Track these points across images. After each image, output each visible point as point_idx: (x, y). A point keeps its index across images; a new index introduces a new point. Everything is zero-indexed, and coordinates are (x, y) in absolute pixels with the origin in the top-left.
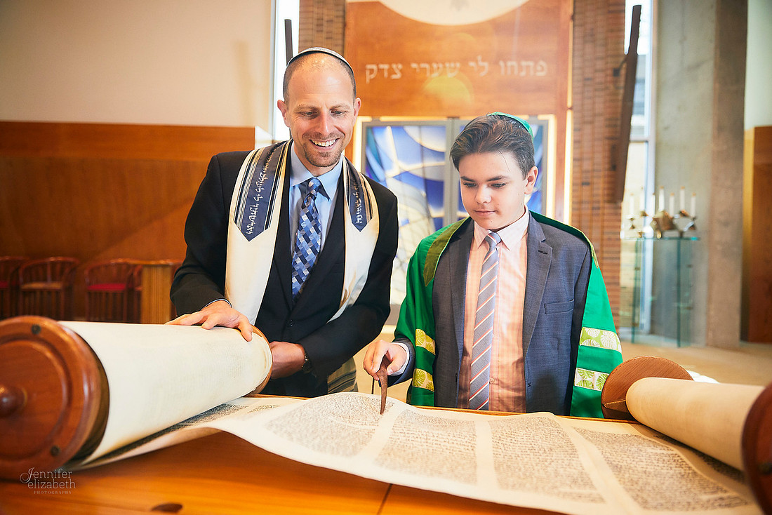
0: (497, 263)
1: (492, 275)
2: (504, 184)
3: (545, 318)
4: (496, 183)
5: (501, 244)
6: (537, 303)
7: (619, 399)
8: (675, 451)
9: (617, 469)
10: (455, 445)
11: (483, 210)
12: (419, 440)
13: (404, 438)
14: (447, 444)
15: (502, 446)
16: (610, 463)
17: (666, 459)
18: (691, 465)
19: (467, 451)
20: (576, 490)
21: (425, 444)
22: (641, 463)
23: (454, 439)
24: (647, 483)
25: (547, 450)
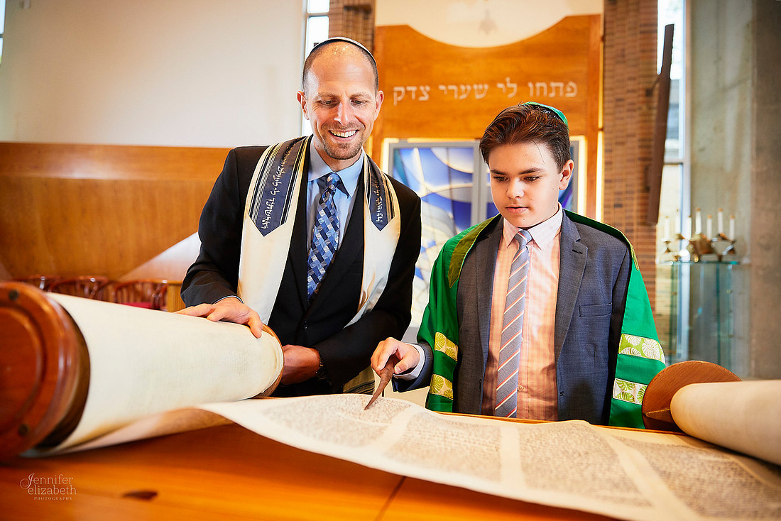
0: (528, 262)
1: (521, 275)
2: (537, 177)
3: (579, 321)
4: (529, 177)
5: (532, 242)
6: (571, 305)
7: (663, 408)
8: (732, 459)
9: (665, 475)
11: (515, 206)
12: (436, 438)
13: (420, 436)
14: (467, 444)
15: (530, 448)
16: (657, 469)
17: (722, 466)
19: (491, 452)
20: (617, 494)
21: (442, 443)
22: (693, 470)
23: (476, 438)
24: (701, 491)
25: (582, 454)
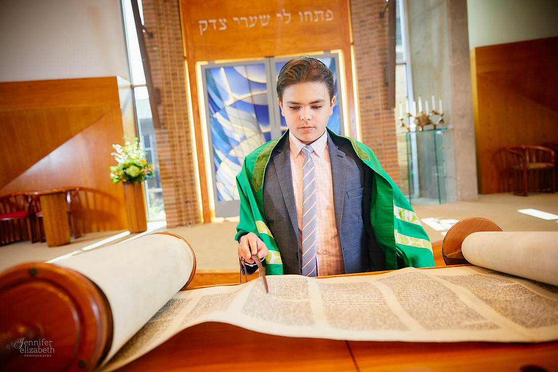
3: (348, 202)
4: (315, 106)
5: (313, 153)
7: (455, 250)
8: (516, 282)
9: (488, 301)
10: (371, 303)
11: (306, 126)
12: (345, 303)
13: (334, 304)
14: (366, 303)
15: (402, 298)
16: (481, 298)
17: (514, 289)
18: (532, 291)
19: (382, 306)
20: (473, 322)
21: (351, 306)
22: (500, 295)
23: (369, 298)
24: (513, 309)
25: (434, 296)
